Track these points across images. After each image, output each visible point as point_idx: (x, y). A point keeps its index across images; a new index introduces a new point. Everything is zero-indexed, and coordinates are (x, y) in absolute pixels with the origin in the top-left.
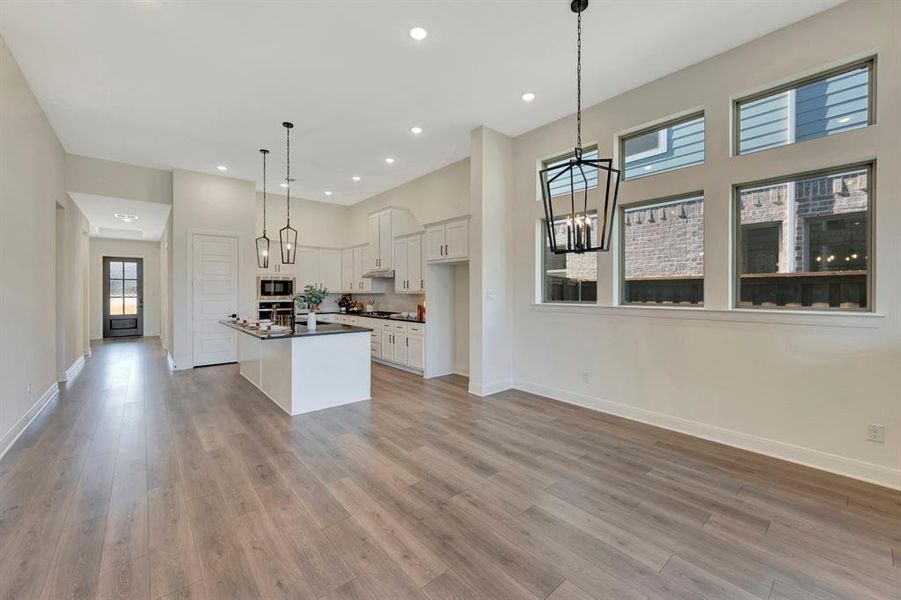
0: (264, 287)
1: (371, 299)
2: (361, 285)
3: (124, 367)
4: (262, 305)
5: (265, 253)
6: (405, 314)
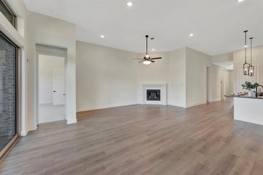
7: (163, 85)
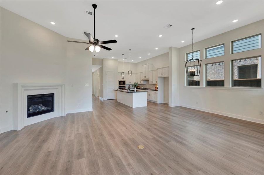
0: (120, 83)
1: (143, 85)
2: (140, 82)
4: (119, 87)
5: (123, 76)
6: (152, 89)
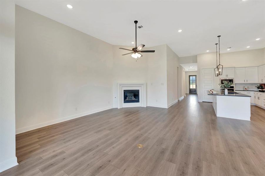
0: (222, 81)
3: (193, 100)
5: (217, 72)
7: (143, 84)
